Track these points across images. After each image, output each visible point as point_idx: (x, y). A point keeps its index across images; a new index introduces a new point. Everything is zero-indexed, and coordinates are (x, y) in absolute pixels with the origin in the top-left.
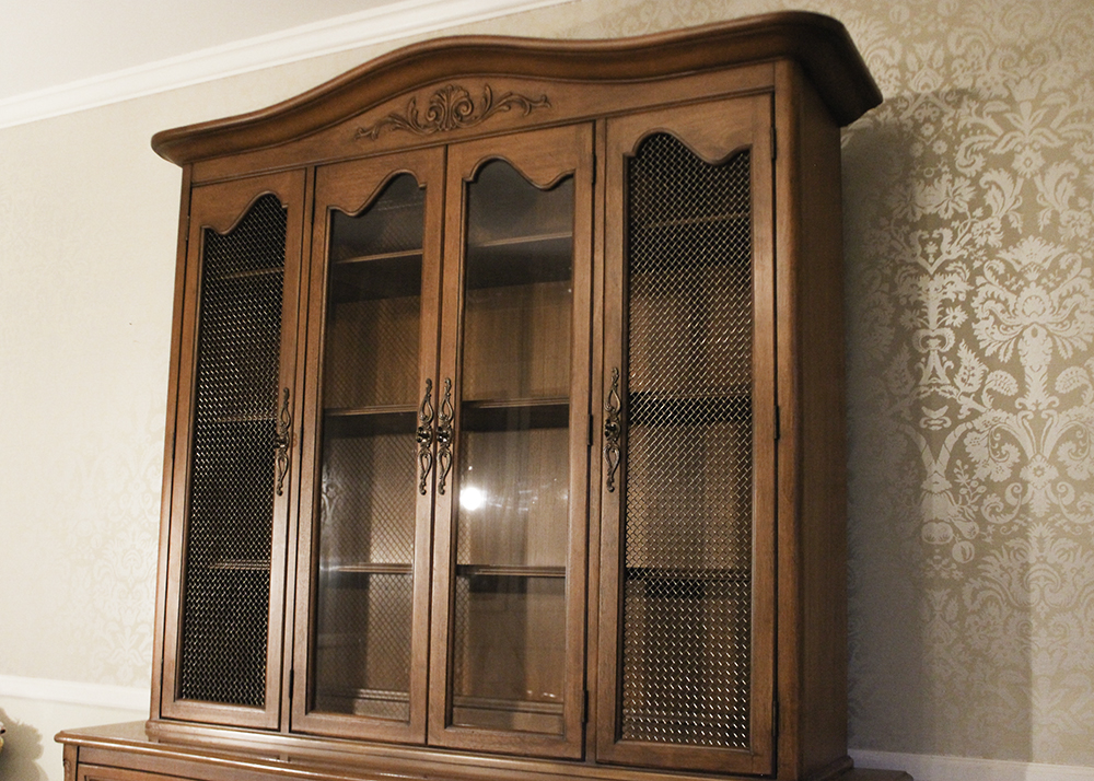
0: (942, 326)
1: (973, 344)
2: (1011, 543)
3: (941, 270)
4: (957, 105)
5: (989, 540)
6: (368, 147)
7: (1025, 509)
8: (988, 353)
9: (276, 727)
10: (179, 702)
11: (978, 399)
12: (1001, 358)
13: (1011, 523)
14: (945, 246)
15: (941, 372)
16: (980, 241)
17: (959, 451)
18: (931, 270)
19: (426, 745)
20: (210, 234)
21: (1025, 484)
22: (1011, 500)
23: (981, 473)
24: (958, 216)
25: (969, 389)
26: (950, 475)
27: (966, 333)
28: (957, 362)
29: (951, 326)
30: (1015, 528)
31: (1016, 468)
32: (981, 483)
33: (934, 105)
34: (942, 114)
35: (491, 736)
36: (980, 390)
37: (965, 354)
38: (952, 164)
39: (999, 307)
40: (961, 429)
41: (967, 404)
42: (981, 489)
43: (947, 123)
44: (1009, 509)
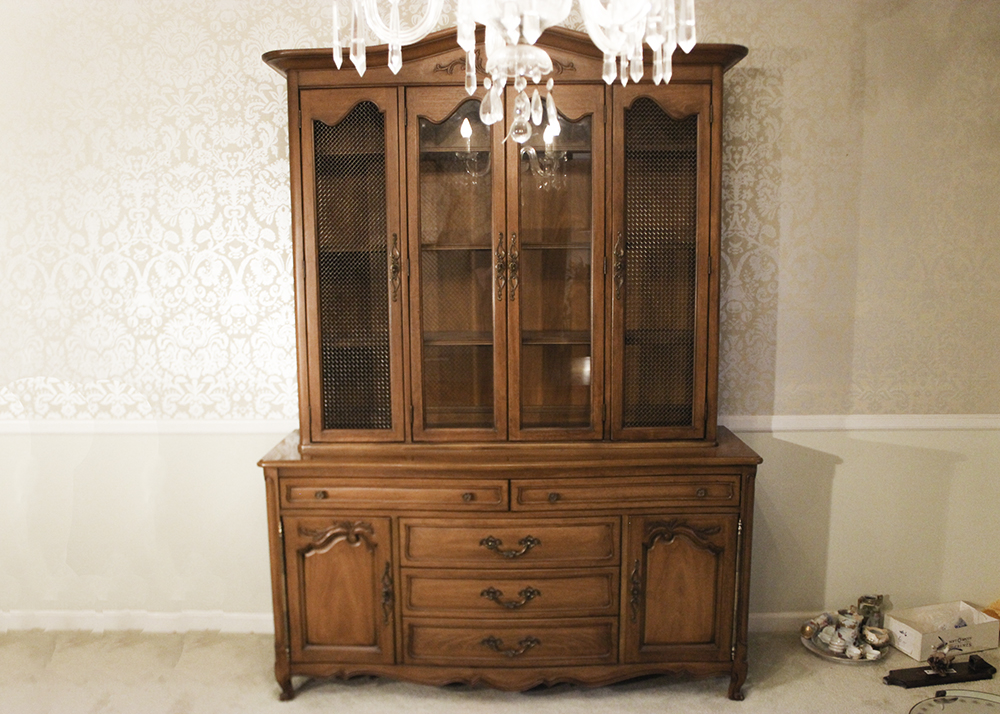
0: (741, 199)
1: (756, 210)
2: (769, 312)
3: (741, 169)
4: (754, 77)
5: (759, 310)
6: (446, 78)
7: (776, 295)
8: (763, 215)
9: (403, 439)
10: (326, 431)
11: (757, 239)
12: (769, 218)
13: (769, 303)
14: (744, 157)
15: (739, 224)
16: (762, 155)
17: (747, 266)
18: (737, 168)
19: (507, 441)
20: (318, 126)
21: (777, 283)
22: (771, 291)
23: (756, 277)
24: (751, 140)
25: (753, 234)
26: (742, 278)
27: (752, 203)
28: (748, 218)
29: (745, 200)
30: (772, 305)
31: (773, 275)
32: (756, 282)
33: (742, 76)
34: (746, 81)
35: (548, 432)
36: (758, 235)
37: (751, 214)
38: (749, 111)
39: (769, 192)
40: (748, 254)
41: (751, 241)
42: (757, 285)
43: (747, 86)
44: (769, 295)
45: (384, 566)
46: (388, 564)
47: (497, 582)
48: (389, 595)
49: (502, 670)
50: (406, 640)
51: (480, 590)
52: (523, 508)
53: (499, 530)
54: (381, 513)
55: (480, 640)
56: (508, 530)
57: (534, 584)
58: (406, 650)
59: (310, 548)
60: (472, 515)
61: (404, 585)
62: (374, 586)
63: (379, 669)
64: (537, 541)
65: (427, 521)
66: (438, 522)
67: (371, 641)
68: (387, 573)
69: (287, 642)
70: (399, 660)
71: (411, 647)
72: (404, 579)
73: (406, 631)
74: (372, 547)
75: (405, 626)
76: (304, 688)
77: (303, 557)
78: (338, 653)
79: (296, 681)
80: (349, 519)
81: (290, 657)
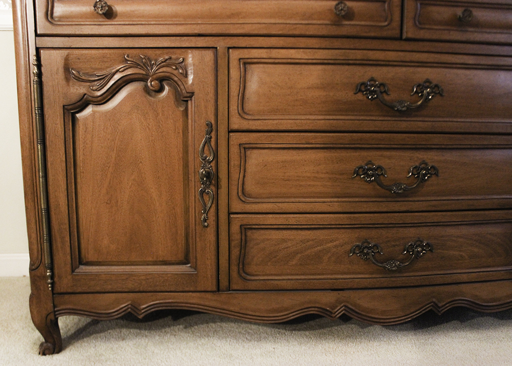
45: (205, 129)
46: (209, 125)
47: (379, 153)
48: (211, 178)
49: (377, 292)
50: (236, 252)
51: (353, 166)
52: (422, 34)
53: (385, 69)
54: (201, 42)
55: (348, 247)
56: (398, 70)
57: (431, 157)
58: (234, 268)
59: (83, 103)
60: (346, 43)
61: (235, 161)
62: (186, 165)
63: (192, 300)
64: (437, 90)
65: (275, 53)
66: (292, 53)
67: (181, 256)
68: (208, 141)
69: (47, 260)
70: (224, 283)
71: (243, 261)
72: (235, 150)
73: (236, 237)
74: (184, 98)
75: (235, 228)
76: (80, 334)
77: (74, 120)
78: (130, 275)
79: (66, 323)
80: (150, 53)
81: (53, 284)
